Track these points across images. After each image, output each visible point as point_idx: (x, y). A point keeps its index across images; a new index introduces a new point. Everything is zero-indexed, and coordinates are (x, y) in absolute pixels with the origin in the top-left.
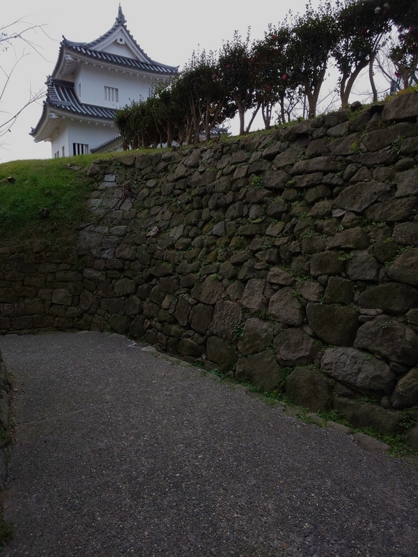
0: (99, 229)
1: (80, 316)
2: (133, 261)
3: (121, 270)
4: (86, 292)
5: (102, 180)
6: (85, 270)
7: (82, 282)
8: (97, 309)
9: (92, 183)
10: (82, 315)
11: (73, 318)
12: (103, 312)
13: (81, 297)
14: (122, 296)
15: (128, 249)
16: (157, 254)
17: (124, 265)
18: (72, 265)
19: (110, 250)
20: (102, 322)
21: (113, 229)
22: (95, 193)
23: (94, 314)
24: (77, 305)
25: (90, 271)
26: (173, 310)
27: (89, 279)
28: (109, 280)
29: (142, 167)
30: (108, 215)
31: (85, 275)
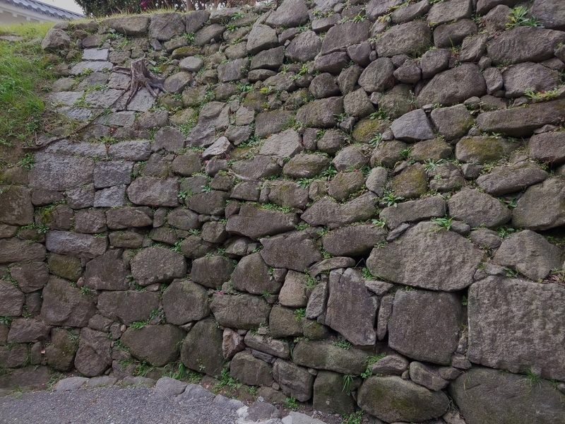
0: (83, 147)
1: (47, 337)
2: (173, 208)
3: (146, 229)
4: (58, 282)
5: (77, 58)
6: (53, 234)
7: (46, 261)
8: (88, 317)
9: (56, 63)
10: (50, 334)
11: (29, 344)
12: (107, 321)
13: (46, 293)
14: (151, 284)
15: (158, 186)
16: (239, 190)
17: (152, 218)
18: (20, 226)
19: (114, 189)
20: (106, 344)
21: (117, 146)
22: (63, 82)
23: (80, 328)
24: (37, 313)
25: (64, 237)
26: (320, 309)
27: (63, 254)
28: (117, 252)
29: (164, 37)
30: (102, 121)
31: (50, 246)
